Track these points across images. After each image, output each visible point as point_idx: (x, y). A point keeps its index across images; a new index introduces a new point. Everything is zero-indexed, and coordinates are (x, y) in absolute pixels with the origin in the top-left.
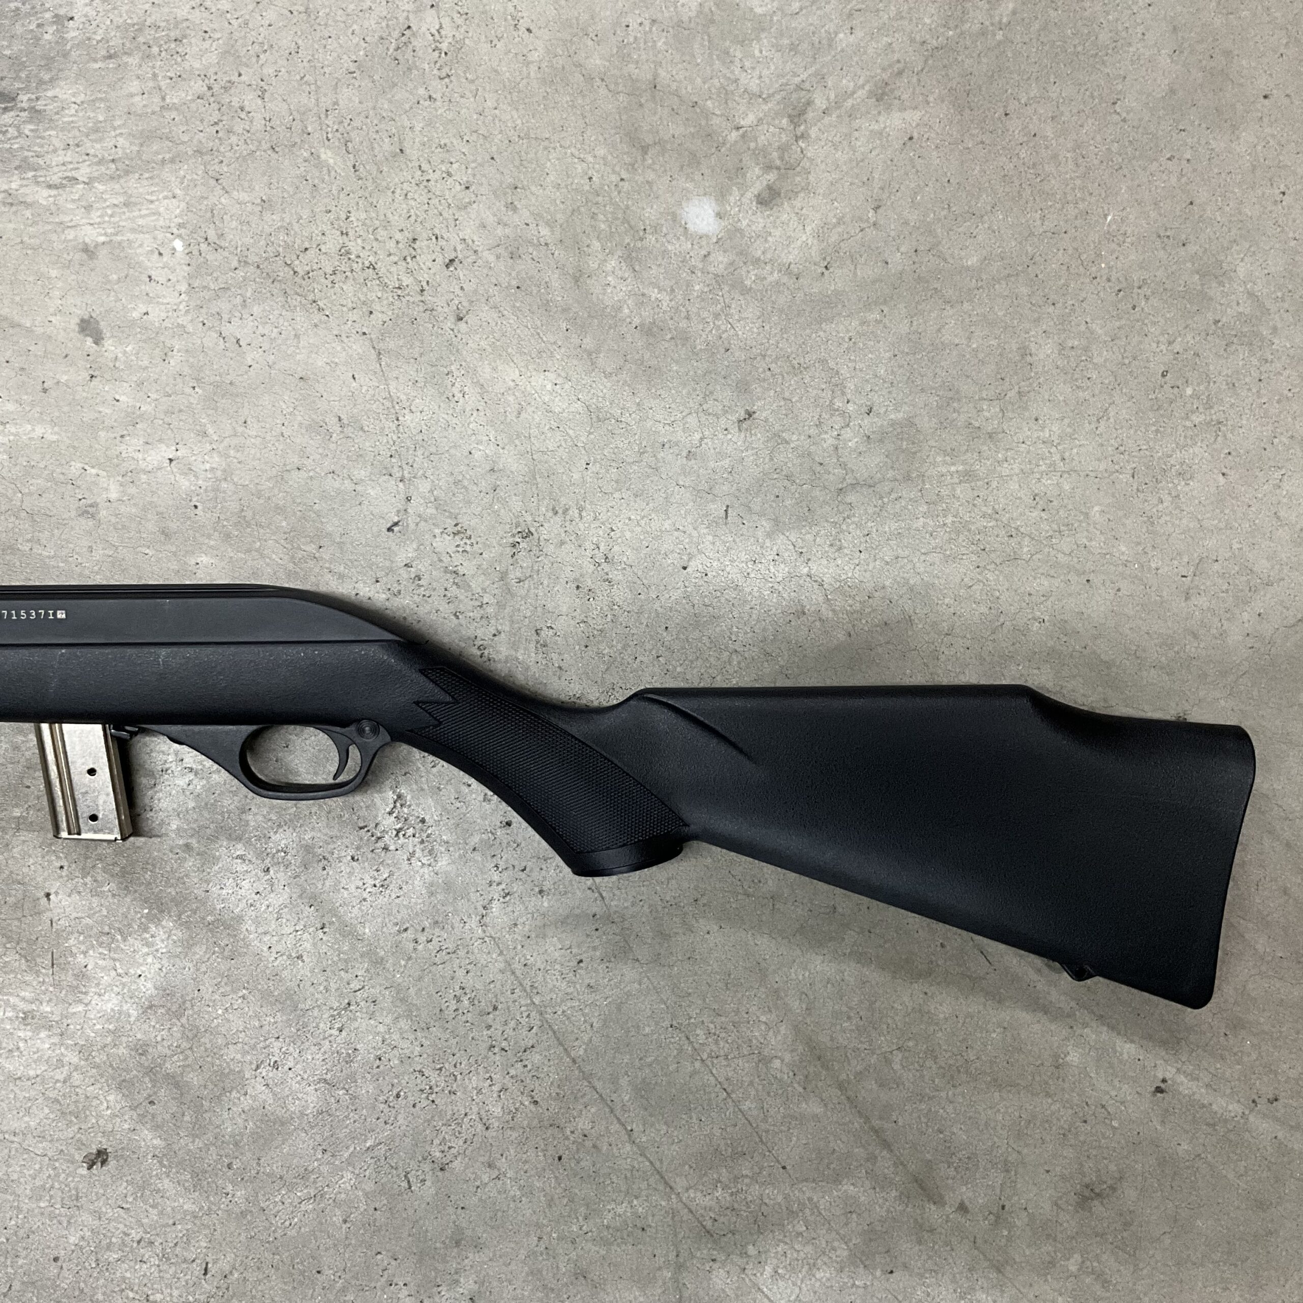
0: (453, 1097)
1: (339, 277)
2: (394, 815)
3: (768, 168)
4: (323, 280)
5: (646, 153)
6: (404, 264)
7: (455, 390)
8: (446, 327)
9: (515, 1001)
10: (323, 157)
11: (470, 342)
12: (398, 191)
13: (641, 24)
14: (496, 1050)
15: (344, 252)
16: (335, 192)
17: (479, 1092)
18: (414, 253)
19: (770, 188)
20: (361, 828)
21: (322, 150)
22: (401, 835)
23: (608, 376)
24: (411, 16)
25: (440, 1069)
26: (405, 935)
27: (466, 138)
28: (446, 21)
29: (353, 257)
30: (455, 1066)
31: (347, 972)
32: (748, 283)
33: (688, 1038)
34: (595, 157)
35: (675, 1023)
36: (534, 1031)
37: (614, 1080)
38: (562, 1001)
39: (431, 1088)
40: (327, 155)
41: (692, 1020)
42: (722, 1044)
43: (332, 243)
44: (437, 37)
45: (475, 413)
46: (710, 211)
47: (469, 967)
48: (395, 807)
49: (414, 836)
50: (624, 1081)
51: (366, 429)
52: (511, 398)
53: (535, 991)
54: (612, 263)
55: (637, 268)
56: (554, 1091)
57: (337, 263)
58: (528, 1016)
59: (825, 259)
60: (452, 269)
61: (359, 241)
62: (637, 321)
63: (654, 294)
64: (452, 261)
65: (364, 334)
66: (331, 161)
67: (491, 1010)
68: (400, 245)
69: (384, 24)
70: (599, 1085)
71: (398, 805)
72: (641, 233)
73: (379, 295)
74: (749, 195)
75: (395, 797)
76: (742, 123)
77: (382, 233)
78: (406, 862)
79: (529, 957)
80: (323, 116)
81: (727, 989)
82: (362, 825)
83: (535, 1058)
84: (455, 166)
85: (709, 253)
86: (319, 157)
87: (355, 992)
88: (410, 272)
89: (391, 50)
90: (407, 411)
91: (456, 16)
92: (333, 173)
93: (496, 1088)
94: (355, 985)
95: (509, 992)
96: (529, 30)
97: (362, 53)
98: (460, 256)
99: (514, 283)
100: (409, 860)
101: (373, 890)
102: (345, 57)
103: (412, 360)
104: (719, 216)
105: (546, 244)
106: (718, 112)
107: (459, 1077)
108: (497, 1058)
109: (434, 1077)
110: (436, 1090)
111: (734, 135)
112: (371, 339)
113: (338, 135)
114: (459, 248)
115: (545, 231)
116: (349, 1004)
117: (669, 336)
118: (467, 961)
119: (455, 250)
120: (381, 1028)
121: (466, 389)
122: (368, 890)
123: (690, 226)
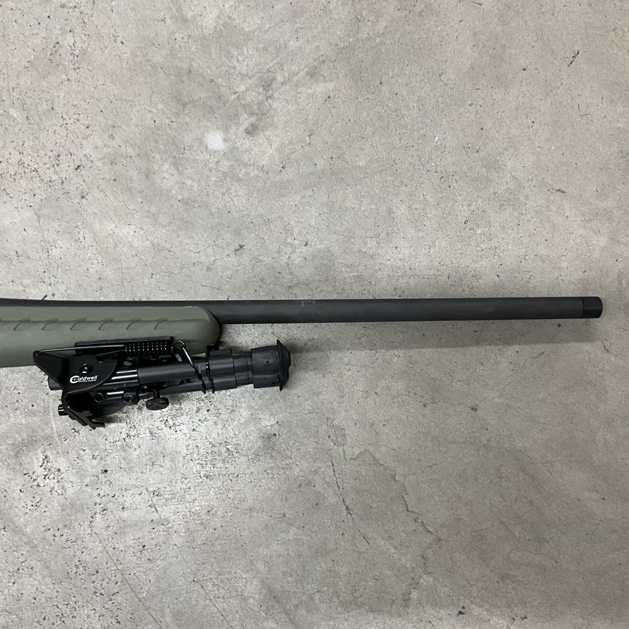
0: (74, 619)
1: (18, 176)
2: (44, 467)
3: (252, 114)
4: (9, 178)
5: (185, 107)
6: (53, 169)
7: (80, 236)
8: (75, 202)
9: (108, 568)
10: (11, 112)
11: (88, 210)
12: (50, 130)
13: (183, 38)
14: (97, 594)
15: (21, 163)
16: (16, 131)
17: (88, 616)
18: (58, 162)
19: (252, 125)
20: (25, 474)
21: (11, 109)
22: (47, 478)
23: (164, 227)
24: (59, 37)
25: (67, 605)
26: (49, 532)
27: (88, 101)
28: (78, 39)
29: (25, 165)
30: (75, 603)
31: (17, 552)
32: (241, 176)
33: (202, 587)
34: (157, 109)
35: (196, 580)
36: (118, 584)
37: (162, 610)
38: (134, 568)
39: (62, 614)
40: (13, 112)
41: (205, 578)
42: (221, 590)
43: (14, 159)
44: (73, 47)
45: (91, 248)
46: (221, 138)
47: (84, 550)
48: (44, 463)
49: (54, 478)
50: (167, 611)
51: (31, 257)
52: (110, 240)
53: (119, 562)
54: (167, 166)
55: (180, 169)
56: (129, 616)
57: (17, 169)
58: (115, 576)
59: (282, 163)
60: (79, 170)
61: (29, 157)
62: (180, 197)
63: (189, 182)
64: (79, 166)
65: (31, 206)
66: (15, 115)
67: (95, 573)
68: (51, 159)
69: (44, 41)
70: (153, 613)
71: (45, 461)
72: (182, 150)
73: (39, 185)
74: (241, 129)
75: (44, 457)
76: (237, 90)
77: (42, 153)
78: (50, 493)
79: (116, 544)
80: (11, 91)
81: (225, 560)
82: (25, 472)
83: (119, 599)
84: (81, 116)
85: (219, 160)
86: (8, 113)
87: (22, 563)
88: (56, 172)
89: (48, 55)
90: (53, 248)
91: (83, 36)
92: (16, 121)
93: (97, 615)
94: (22, 559)
95: (105, 564)
96: (122, 43)
97: (32, 57)
98: (83, 164)
99: (113, 178)
100: (51, 491)
101: (32, 508)
102: (24, 59)
103: (57, 220)
104: (225, 140)
105: (131, 157)
106: (224, 84)
107: (77, 609)
108: (98, 598)
109: (64, 608)
110: (65, 615)
111: (233, 96)
112: (34, 209)
113: (19, 101)
114: (83, 159)
115: (130, 150)
116: (18, 569)
117: (198, 205)
118: (83, 546)
119: (81, 160)
120: (36, 583)
121: (86, 235)
122: (29, 508)
123: (209, 146)
